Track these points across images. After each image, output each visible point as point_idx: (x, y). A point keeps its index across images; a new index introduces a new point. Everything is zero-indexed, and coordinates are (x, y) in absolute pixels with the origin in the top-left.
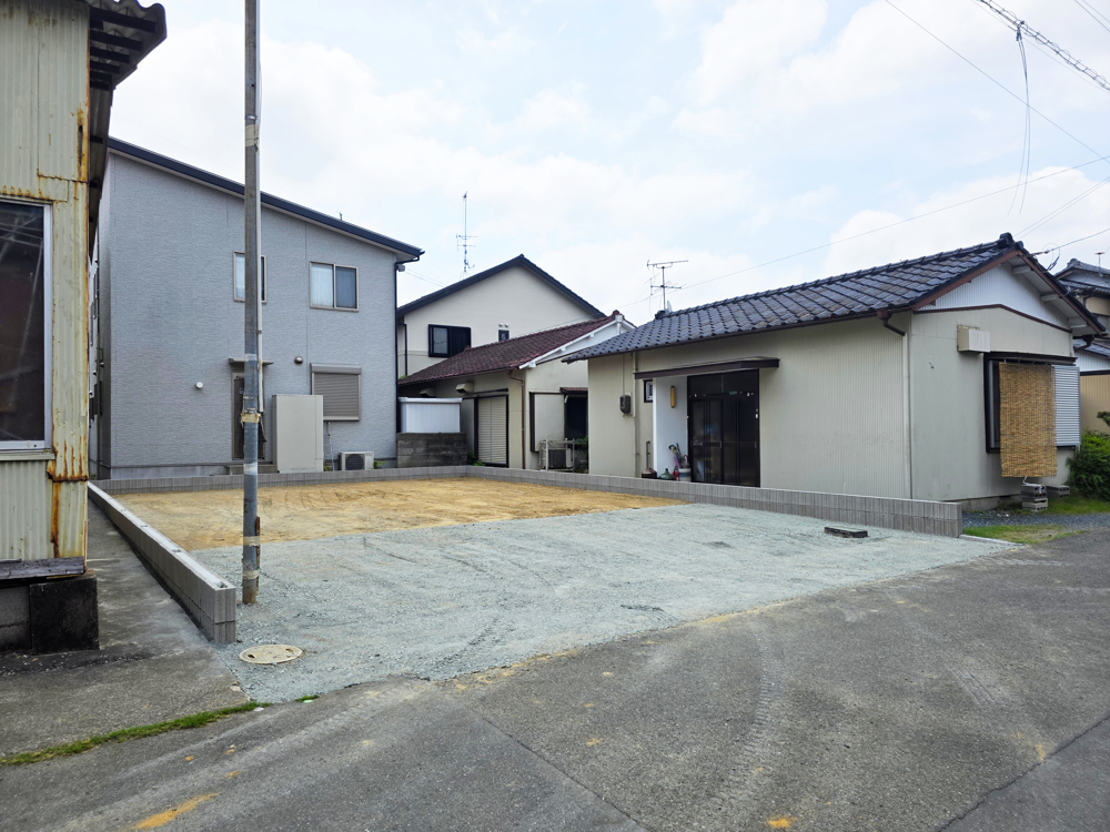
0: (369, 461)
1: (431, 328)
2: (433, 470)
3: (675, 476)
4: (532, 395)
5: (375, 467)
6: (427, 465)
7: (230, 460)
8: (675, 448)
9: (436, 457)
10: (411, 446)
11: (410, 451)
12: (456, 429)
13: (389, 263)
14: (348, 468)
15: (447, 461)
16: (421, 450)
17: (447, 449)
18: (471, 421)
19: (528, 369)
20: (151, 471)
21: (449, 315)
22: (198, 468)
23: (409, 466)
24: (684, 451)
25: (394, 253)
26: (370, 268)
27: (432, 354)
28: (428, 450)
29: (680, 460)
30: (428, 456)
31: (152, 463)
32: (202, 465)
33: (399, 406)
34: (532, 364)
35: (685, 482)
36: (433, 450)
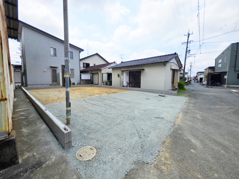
0: (76, 84)
1: (84, 63)
2: (86, 85)
3: (127, 86)
4: (102, 74)
5: (77, 85)
6: (85, 84)
7: (51, 83)
8: (127, 82)
9: (87, 83)
10: (83, 81)
12: (90, 79)
13: (78, 51)
14: (72, 85)
15: (88, 84)
16: (84, 82)
18: (92, 77)
19: (102, 69)
20: (36, 85)
21: (86, 61)
22: (45, 85)
23: (82, 84)
24: (128, 83)
25: (79, 50)
26: (75, 52)
27: (84, 67)
28: (85, 82)
29: (128, 84)
31: (36, 84)
33: (80, 75)
34: (103, 69)
35: (128, 87)
36: (86, 82)
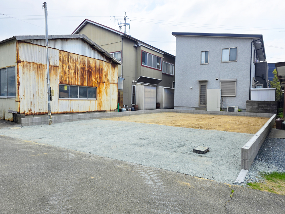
0: (236, 109)
2: (258, 114)
5: (238, 111)
6: (258, 112)
7: (198, 107)
9: (262, 109)
10: (251, 105)
11: (251, 107)
12: (274, 100)
14: (229, 111)
16: (255, 107)
17: (267, 107)
28: (258, 107)
30: (258, 109)
31: (182, 106)
32: (192, 107)
33: (250, 91)
36: (261, 107)
